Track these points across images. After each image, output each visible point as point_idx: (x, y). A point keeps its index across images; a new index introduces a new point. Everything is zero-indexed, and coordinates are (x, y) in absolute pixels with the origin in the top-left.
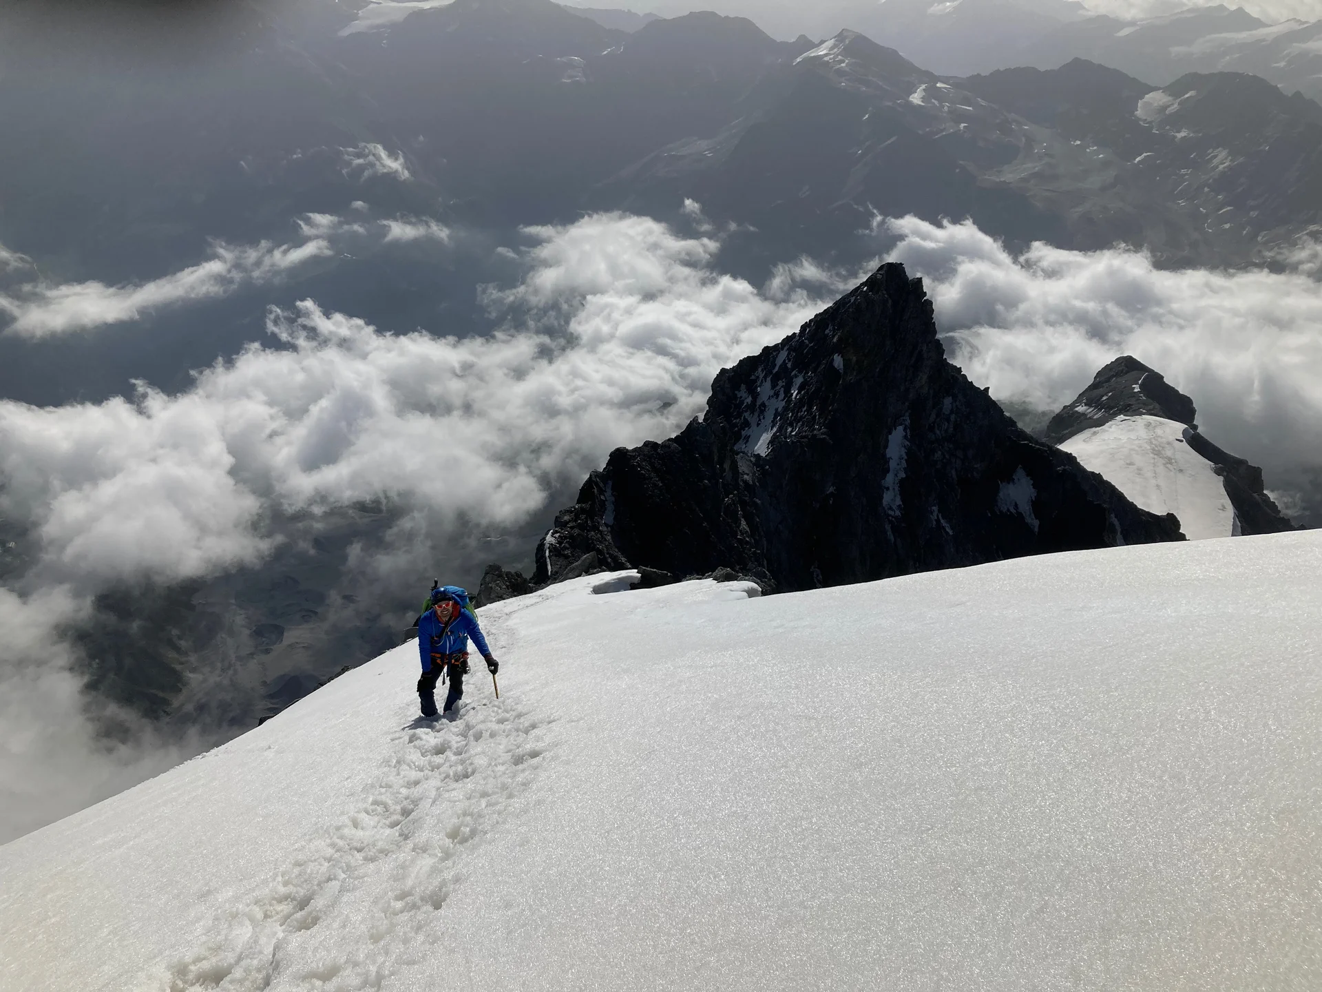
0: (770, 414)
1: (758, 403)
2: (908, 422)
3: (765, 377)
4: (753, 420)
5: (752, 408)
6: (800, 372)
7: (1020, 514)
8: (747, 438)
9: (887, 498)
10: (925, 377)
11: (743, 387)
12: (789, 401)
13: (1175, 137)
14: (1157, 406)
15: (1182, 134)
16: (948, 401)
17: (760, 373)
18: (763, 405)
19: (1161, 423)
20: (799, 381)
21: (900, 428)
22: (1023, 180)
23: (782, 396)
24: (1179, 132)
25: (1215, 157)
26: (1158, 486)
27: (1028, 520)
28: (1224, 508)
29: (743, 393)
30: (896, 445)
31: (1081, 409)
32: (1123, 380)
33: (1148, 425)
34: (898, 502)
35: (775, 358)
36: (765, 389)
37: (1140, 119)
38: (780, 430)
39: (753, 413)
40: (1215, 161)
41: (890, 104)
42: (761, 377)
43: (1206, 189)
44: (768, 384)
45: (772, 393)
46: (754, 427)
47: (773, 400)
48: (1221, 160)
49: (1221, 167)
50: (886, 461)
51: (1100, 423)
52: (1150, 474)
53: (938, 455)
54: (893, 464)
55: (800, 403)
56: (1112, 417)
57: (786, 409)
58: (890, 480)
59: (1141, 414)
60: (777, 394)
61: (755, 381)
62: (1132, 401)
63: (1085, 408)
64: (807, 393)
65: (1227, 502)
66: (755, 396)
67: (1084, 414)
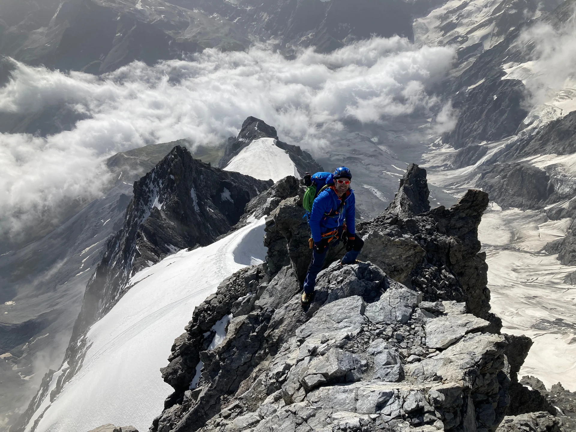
0: (155, 193)
1: (151, 190)
2: (194, 186)
3: (150, 182)
4: (151, 195)
5: (149, 192)
6: (160, 179)
7: (228, 200)
8: (151, 201)
9: (195, 208)
10: (194, 173)
11: (144, 186)
12: (160, 188)
13: (246, 10)
14: (264, 133)
15: (249, 8)
16: (201, 176)
17: (148, 181)
18: (152, 190)
19: (266, 140)
20: (161, 182)
21: (192, 189)
22: (194, 36)
23: (157, 186)
24: (247, 7)
25: (263, 16)
26: (270, 163)
27: (231, 201)
28: (291, 165)
29: (144, 188)
30: (193, 194)
31: (241, 140)
32: (251, 126)
33: (263, 142)
34: (198, 208)
35: (151, 176)
36: (151, 186)
37: (232, 4)
38: (160, 196)
39: (150, 193)
40: (264, 18)
41: (128, 10)
42: (149, 182)
43: (263, 29)
44: (152, 184)
45: (154, 186)
46: (152, 197)
47: (155, 188)
48: (265, 17)
49: (266, 20)
50: (192, 199)
51: (248, 144)
52: (267, 159)
53: (204, 192)
54: (194, 199)
55: (164, 189)
56: (252, 140)
57: (160, 190)
58: (195, 203)
59: (260, 138)
60: (155, 187)
61: (147, 184)
62: (256, 133)
63: (242, 139)
64: (165, 185)
65: (292, 162)
66: (149, 189)
67: (242, 142)
